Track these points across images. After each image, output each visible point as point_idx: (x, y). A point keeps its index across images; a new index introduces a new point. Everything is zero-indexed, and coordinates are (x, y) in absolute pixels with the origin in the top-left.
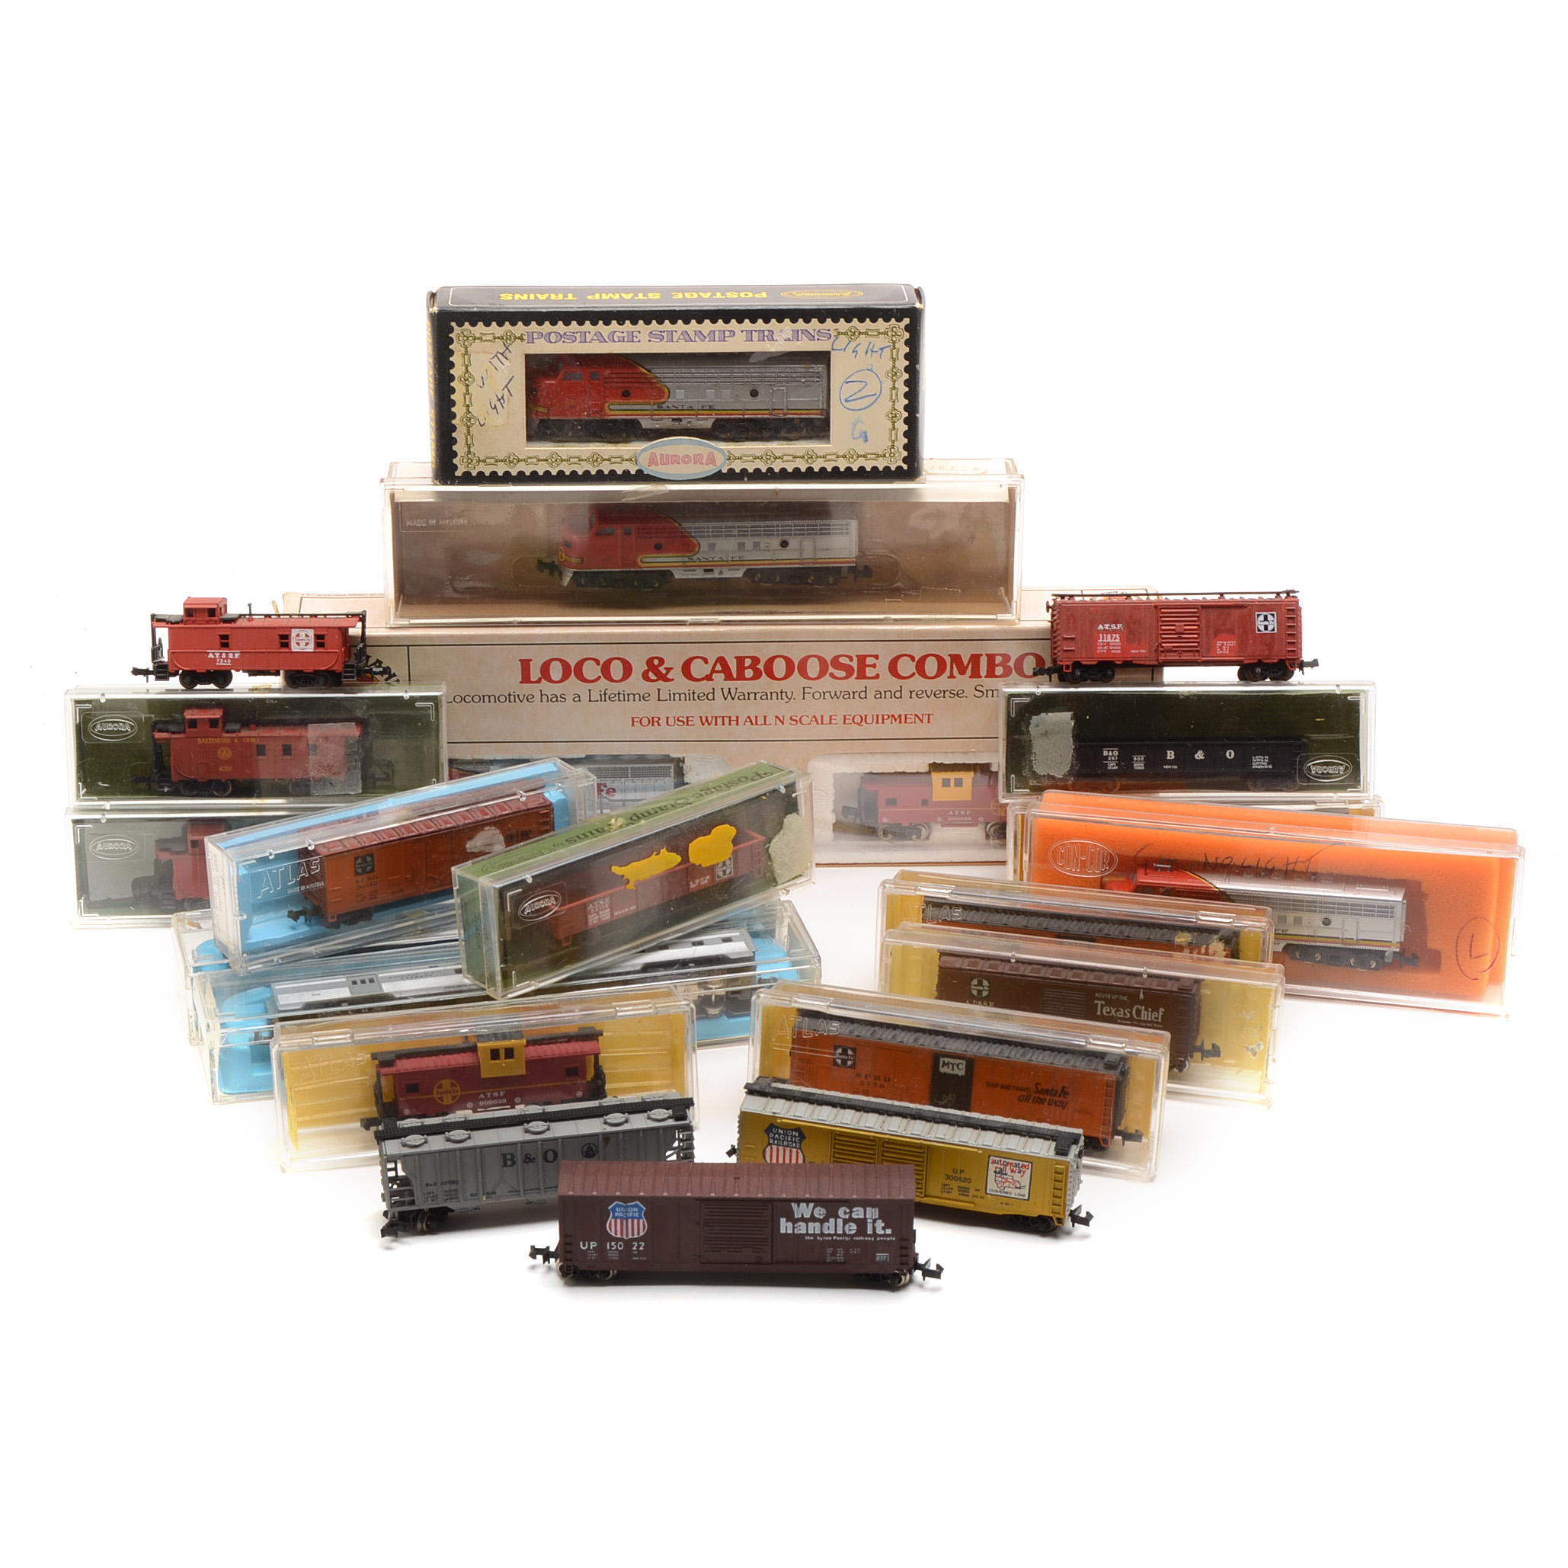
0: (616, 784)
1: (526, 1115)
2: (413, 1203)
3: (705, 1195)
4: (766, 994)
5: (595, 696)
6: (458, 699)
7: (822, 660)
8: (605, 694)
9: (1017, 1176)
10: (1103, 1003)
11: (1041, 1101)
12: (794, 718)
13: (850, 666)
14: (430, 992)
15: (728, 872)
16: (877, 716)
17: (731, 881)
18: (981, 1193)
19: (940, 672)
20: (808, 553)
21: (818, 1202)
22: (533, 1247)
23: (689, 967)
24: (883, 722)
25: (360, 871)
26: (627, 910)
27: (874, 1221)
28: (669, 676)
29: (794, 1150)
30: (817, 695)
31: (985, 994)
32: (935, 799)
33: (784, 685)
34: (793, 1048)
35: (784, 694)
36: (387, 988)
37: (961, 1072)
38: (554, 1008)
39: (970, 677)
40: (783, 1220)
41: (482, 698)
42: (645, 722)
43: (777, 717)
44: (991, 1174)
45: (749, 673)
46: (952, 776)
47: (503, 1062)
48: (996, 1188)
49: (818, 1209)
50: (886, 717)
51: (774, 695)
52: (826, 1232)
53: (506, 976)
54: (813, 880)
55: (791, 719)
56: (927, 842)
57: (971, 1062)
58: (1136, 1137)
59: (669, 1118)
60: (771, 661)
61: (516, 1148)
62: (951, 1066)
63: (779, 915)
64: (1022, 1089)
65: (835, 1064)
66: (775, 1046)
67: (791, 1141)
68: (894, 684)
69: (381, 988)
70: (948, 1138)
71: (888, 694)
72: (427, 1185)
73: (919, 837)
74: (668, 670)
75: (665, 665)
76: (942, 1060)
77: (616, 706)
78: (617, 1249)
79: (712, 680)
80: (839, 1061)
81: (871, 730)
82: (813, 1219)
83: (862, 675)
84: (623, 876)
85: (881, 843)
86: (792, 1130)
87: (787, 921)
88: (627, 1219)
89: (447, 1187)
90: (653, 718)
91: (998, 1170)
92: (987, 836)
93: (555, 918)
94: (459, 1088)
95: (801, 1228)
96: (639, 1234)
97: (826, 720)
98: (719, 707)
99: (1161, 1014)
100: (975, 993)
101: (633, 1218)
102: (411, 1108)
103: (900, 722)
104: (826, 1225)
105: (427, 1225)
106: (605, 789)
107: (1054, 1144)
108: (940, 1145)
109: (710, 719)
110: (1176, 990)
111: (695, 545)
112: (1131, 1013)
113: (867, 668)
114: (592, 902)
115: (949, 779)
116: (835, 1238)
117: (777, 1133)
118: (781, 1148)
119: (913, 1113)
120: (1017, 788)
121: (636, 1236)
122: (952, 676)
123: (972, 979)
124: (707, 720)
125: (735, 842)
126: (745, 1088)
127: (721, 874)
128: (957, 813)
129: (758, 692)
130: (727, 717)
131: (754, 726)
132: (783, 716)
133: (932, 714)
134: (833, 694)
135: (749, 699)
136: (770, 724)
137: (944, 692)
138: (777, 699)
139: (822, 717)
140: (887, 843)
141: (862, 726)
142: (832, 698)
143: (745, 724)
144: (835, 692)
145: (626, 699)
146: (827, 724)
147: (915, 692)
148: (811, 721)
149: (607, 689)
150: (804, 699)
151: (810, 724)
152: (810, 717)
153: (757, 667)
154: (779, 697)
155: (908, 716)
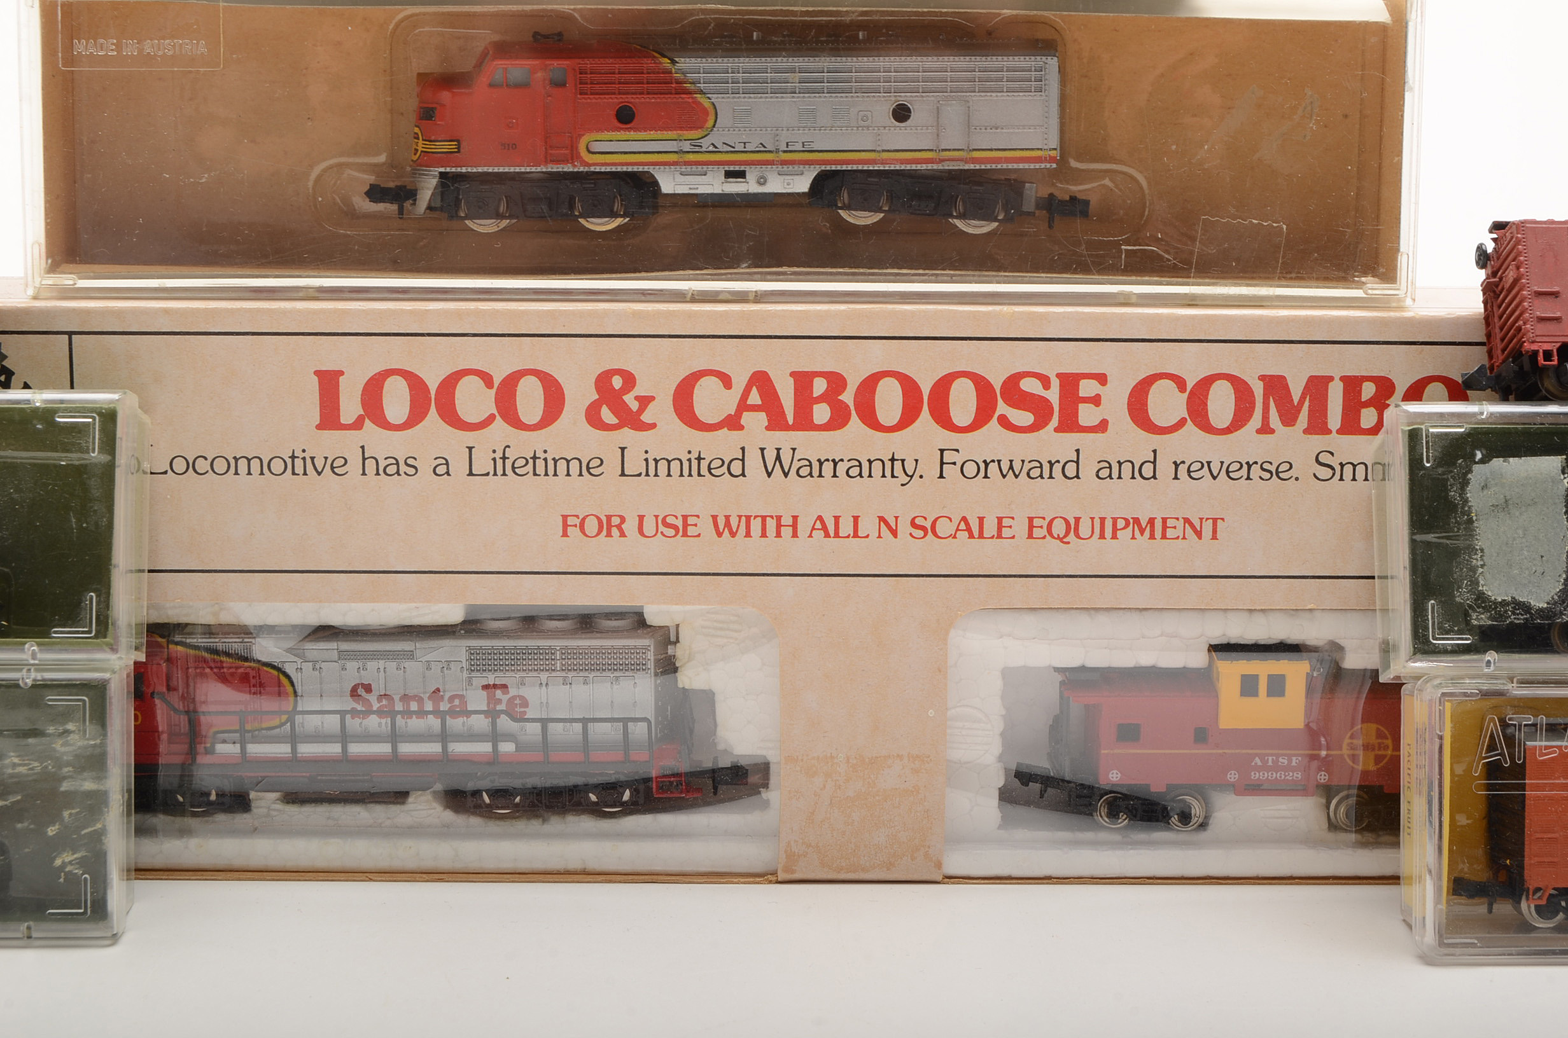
0: (529, 684)
5: (482, 463)
6: (180, 465)
7: (982, 385)
8: (504, 458)
12: (918, 521)
13: (1046, 401)
16: (1103, 520)
19: (1240, 420)
20: (953, 139)
24: (1114, 537)
28: (646, 417)
30: (970, 469)
32: (1224, 723)
33: (901, 444)
35: (898, 464)
39: (1306, 431)
41: (233, 465)
42: (592, 526)
43: (882, 519)
45: (821, 413)
46: (1263, 668)
50: (1121, 524)
51: (877, 466)
55: (913, 524)
56: (1203, 833)
60: (870, 383)
68: (1136, 446)
71: (1127, 468)
75: (639, 390)
77: (528, 488)
79: (741, 428)
81: (1088, 553)
83: (1069, 424)
85: (1103, 835)
90: (609, 518)
92: (1333, 826)
97: (990, 528)
98: (755, 493)
103: (1152, 537)
109: (734, 522)
111: (705, 112)
113: (1082, 406)
115: (1256, 678)
120: (1443, 633)
122: (1265, 429)
124: (728, 524)
128: (1270, 763)
129: (842, 460)
130: (772, 517)
131: (832, 541)
132: (897, 518)
133: (1223, 519)
134: (1005, 467)
135: (820, 476)
136: (867, 536)
137: (1249, 466)
138: (884, 476)
139: (981, 519)
140: (1117, 837)
141: (1068, 543)
142: (1004, 476)
143: (810, 536)
144: (1011, 461)
145: (551, 471)
146: (993, 537)
147: (1186, 466)
148: (958, 530)
149: (508, 447)
150: (941, 476)
151: (955, 537)
152: (956, 521)
153: (840, 398)
154: (888, 473)
155: (1170, 523)
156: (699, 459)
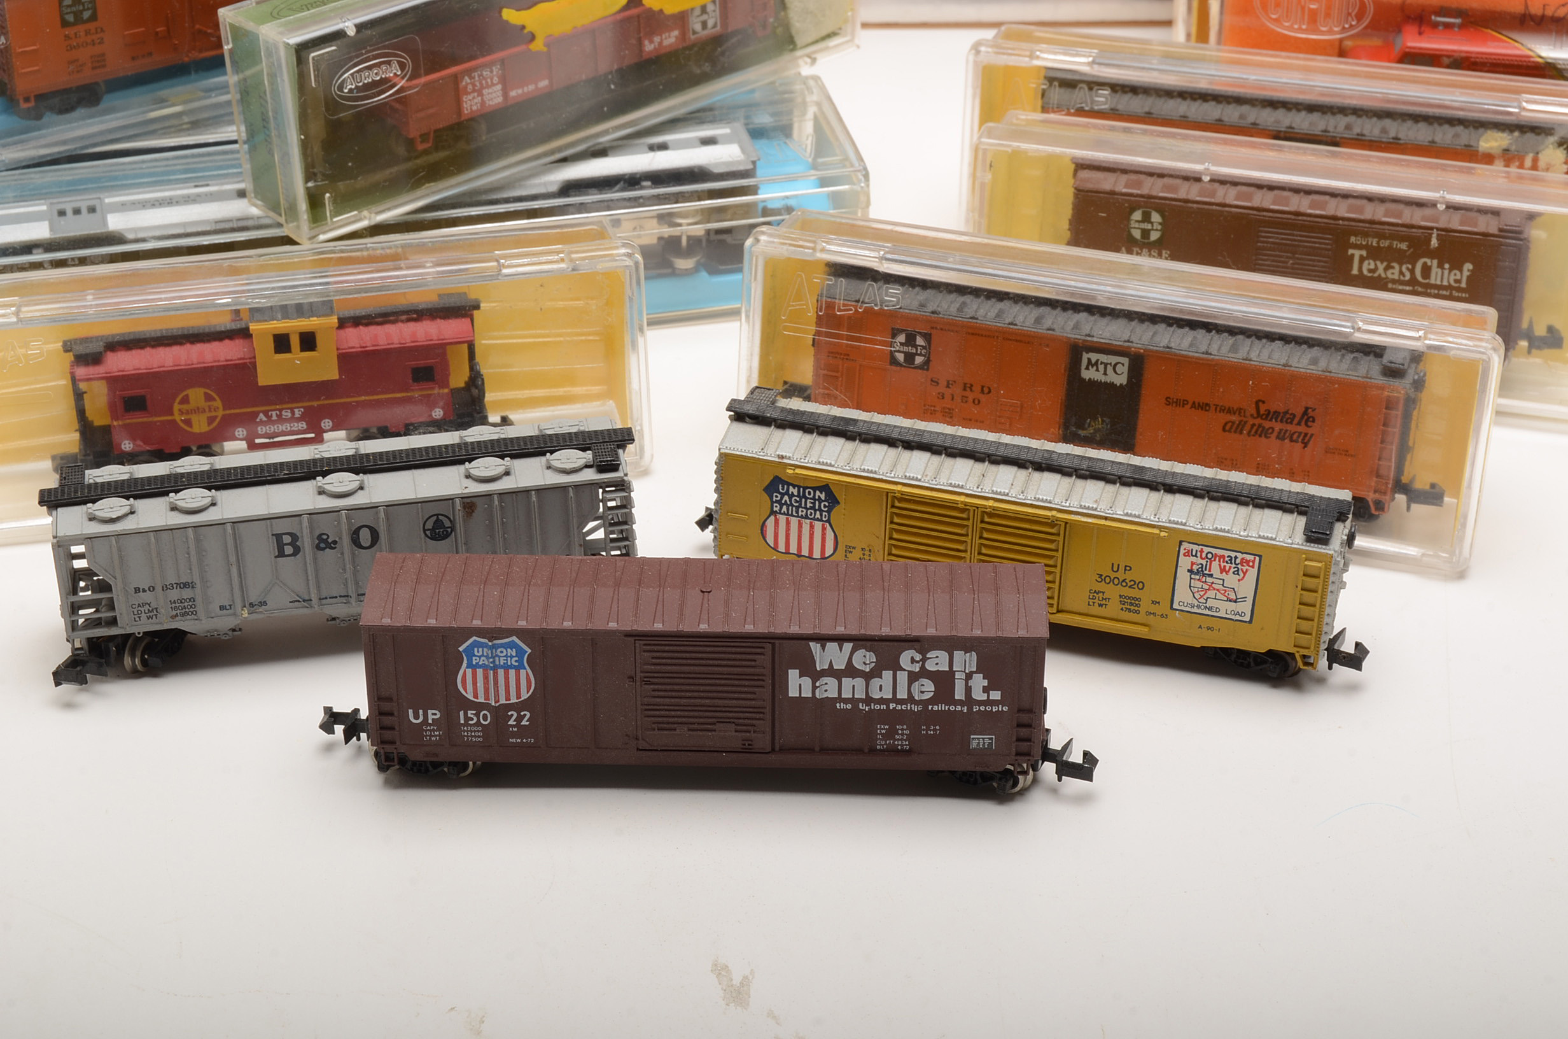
1: (322, 460)
2: (113, 622)
3: (643, 626)
4: (770, 235)
9: (1231, 580)
10: (1364, 253)
11: (1263, 432)
14: (189, 230)
15: (710, 23)
17: (717, 41)
18: (1164, 608)
21: (860, 641)
22: (328, 710)
23: (642, 188)
25: (70, 18)
26: (531, 87)
27: (969, 676)
29: (818, 525)
31: (1154, 236)
34: (818, 333)
36: (115, 222)
38: (394, 259)
40: (793, 674)
44: (1183, 576)
47: (297, 356)
48: (1190, 600)
49: (861, 653)
52: (876, 695)
53: (315, 202)
54: (857, 41)
57: (1138, 362)
58: (1433, 496)
59: (587, 466)
61: (301, 523)
62: (1101, 367)
63: (799, 100)
64: (1230, 411)
65: (894, 361)
66: (786, 328)
67: (813, 508)
69: (105, 222)
70: (1103, 508)
72: (137, 590)
76: (1085, 356)
78: (478, 723)
80: (900, 357)
82: (851, 671)
84: (523, 27)
86: (814, 489)
87: (812, 111)
88: (495, 669)
89: (175, 594)
93: (402, 100)
94: (218, 403)
95: (829, 688)
96: (519, 696)
99: (1466, 273)
100: (1137, 234)
101: (507, 668)
102: (133, 439)
104: (875, 682)
105: (144, 662)
107: (1302, 521)
108: (1090, 520)
110: (1496, 232)
112: (1412, 271)
114: (469, 72)
116: (892, 706)
117: (787, 493)
118: (794, 521)
119: (1038, 459)
121: (514, 700)
123: (1132, 210)
126: (728, 409)
127: (698, 27)
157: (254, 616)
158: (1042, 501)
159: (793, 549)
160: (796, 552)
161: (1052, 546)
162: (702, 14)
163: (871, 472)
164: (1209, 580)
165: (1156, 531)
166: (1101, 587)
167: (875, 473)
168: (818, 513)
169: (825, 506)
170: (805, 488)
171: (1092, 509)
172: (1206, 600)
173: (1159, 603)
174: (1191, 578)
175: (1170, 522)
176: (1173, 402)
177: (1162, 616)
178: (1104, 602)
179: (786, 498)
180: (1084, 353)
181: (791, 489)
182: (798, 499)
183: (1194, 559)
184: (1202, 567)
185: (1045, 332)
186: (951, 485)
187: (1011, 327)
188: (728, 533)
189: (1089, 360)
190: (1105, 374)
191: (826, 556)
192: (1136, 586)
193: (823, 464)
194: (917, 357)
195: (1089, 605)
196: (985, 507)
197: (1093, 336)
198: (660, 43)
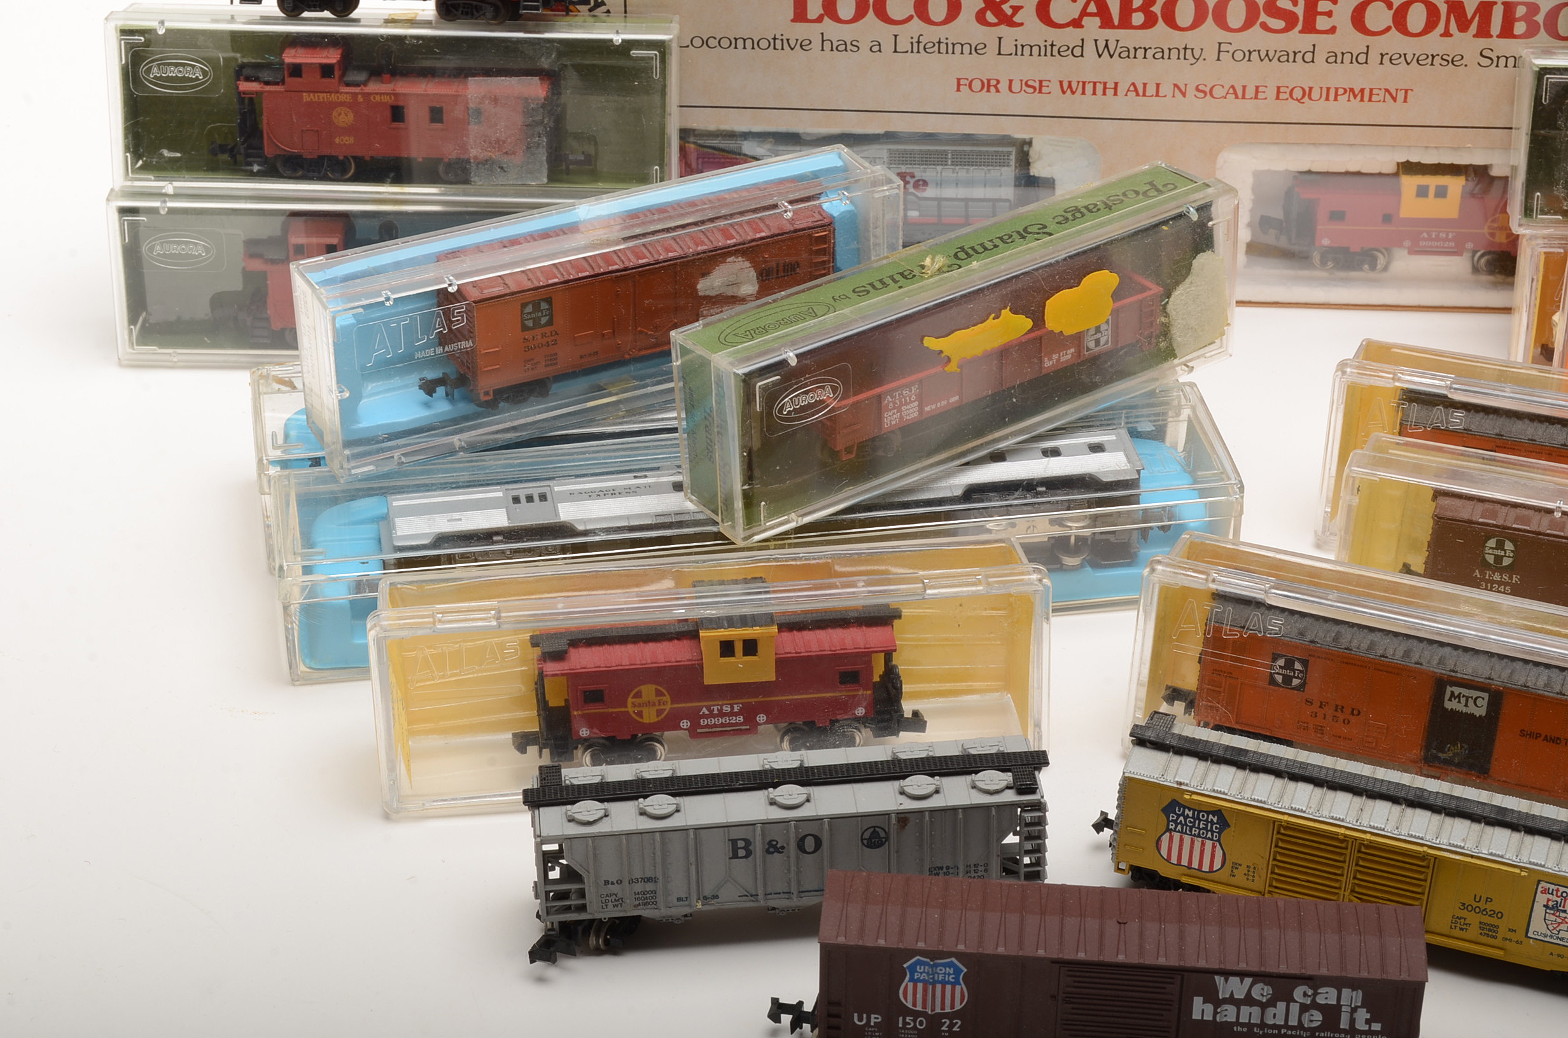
0: (928, 173)
1: (772, 770)
2: (582, 908)
3: (1069, 955)
5: (904, 44)
6: (697, 42)
7: (1251, 4)
8: (919, 42)
12: (1201, 87)
13: (1294, 13)
14: (633, 523)
15: (1103, 341)
16: (1328, 89)
17: (1109, 354)
18: (1520, 935)
19: (1430, 26)
21: (1259, 977)
22: (775, 1001)
24: (1336, 99)
25: (530, 323)
26: (944, 403)
27: (1354, 1010)
28: (1017, 19)
30: (1239, 55)
31: (1506, 562)
32: (1404, 213)
33: (1191, 38)
34: (1204, 653)
36: (567, 513)
37: (1480, 711)
38: (823, 572)
39: (1474, 36)
40: (1198, 1001)
41: (734, 42)
42: (977, 85)
43: (1176, 86)
44: (1539, 911)
45: (1138, 18)
46: (1432, 181)
47: (739, 660)
48: (1544, 930)
49: (1259, 986)
50: (1341, 91)
51: (1174, 53)
52: (1270, 1022)
53: (749, 501)
54: (1230, 351)
55: (1197, 89)
56: (1384, 275)
57: (1497, 698)
59: (1008, 788)
61: (754, 831)
62: (1463, 700)
63: (1175, 403)
65: (1272, 681)
68: (1355, 41)
69: (556, 513)
70: (1470, 846)
71: (1347, 57)
72: (606, 883)
73: (1373, 267)
74: (1016, 9)
76: (1449, 689)
77: (934, 62)
78: (915, 1027)
79: (1082, 27)
80: (1279, 678)
81: (1317, 109)
82: (1249, 1000)
83: (1310, 27)
84: (941, 352)
87: (1186, 413)
88: (934, 985)
89: (639, 887)
90: (989, 81)
91: (1550, 904)
92: (1476, 270)
93: (833, 419)
94: (667, 698)
95: (1229, 1014)
96: (952, 1006)
97: (1250, 92)
98: (1090, 67)
101: (944, 984)
102: (591, 727)
103: (1362, 100)
104: (1270, 1011)
105: (606, 942)
106: (912, 181)
108: (1457, 857)
109: (1074, 86)
113: (1318, 18)
114: (891, 392)
115: (1427, 187)
116: (1283, 1031)
119: (1411, 797)
120: (1543, 212)
121: (948, 1010)
122: (1447, 34)
123: (1488, 538)
124: (1070, 86)
125: (1116, 295)
126: (1131, 734)
127: (1092, 345)
128: (1434, 236)
129: (1150, 48)
130: (1100, 83)
131: (1141, 98)
132: (1186, 85)
133: (1412, 90)
134: (1263, 54)
135: (1135, 57)
136: (1165, 96)
137: (1433, 57)
138: (1179, 58)
139: (1244, 87)
140: (1324, 274)
141: (1303, 103)
142: (1262, 60)
143: (1126, 95)
144: (1267, 51)
145: (950, 51)
146: (1251, 98)
147: (1389, 56)
148: (1227, 93)
149: (922, 35)
150: (1218, 59)
151: (1225, 98)
152: (1227, 88)
153: (1151, 9)
154: (1182, 56)
155: (1375, 92)
156: (1052, 45)
157: (707, 908)
158: (1415, 837)
159: (1185, 862)
160: (1186, 865)
161: (1422, 877)
162: (1096, 334)
163: (1261, 802)
164: (1563, 915)
165: (1517, 871)
166: (1464, 913)
167: (1264, 803)
168: (1210, 833)
169: (1216, 828)
170: (1199, 812)
171: (1460, 847)
172: (1559, 932)
173: (1515, 931)
174: (1546, 913)
175: (1530, 863)
176: (1527, 734)
177: (1517, 942)
178: (1465, 927)
179: (1181, 818)
180: (1448, 686)
181: (1187, 811)
182: (1192, 820)
183: (1550, 897)
184: (1557, 904)
185: (1413, 665)
186: (1332, 818)
187: (1382, 659)
188: (1126, 844)
189: (1452, 693)
190: (1466, 705)
191: (1215, 869)
192: (1495, 915)
193: (1217, 792)
194: (1294, 680)
195: (1451, 928)
196: (1363, 839)
197: (1457, 672)
198: (1058, 360)
